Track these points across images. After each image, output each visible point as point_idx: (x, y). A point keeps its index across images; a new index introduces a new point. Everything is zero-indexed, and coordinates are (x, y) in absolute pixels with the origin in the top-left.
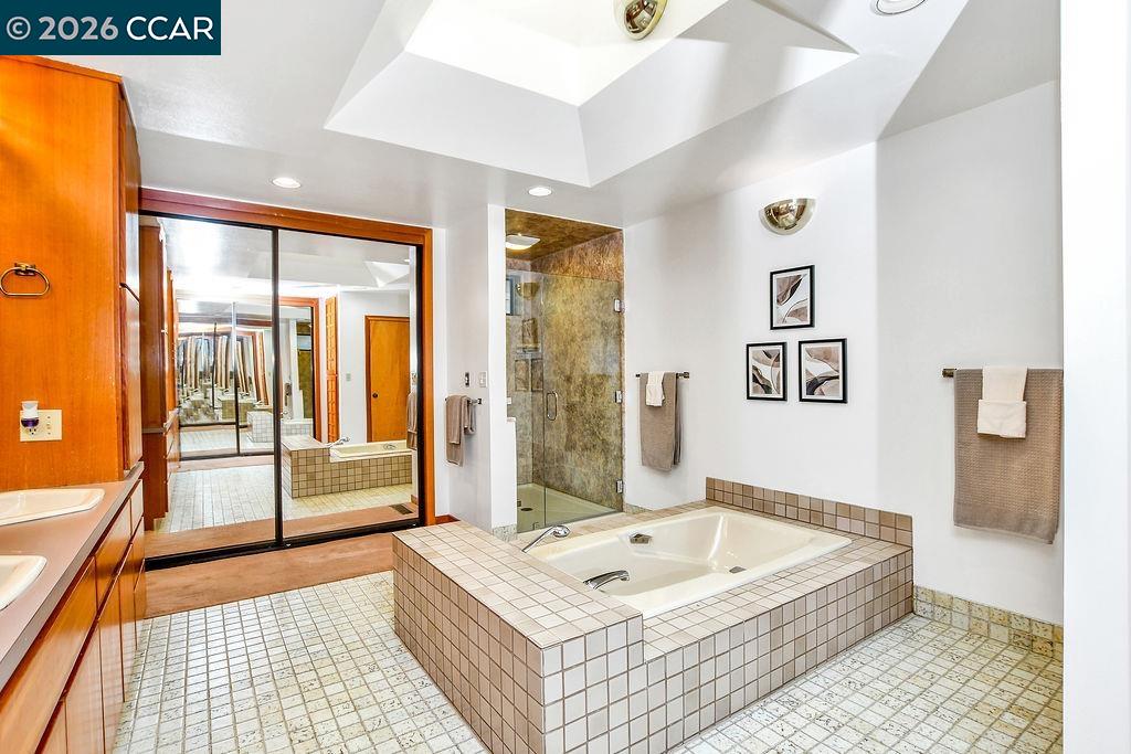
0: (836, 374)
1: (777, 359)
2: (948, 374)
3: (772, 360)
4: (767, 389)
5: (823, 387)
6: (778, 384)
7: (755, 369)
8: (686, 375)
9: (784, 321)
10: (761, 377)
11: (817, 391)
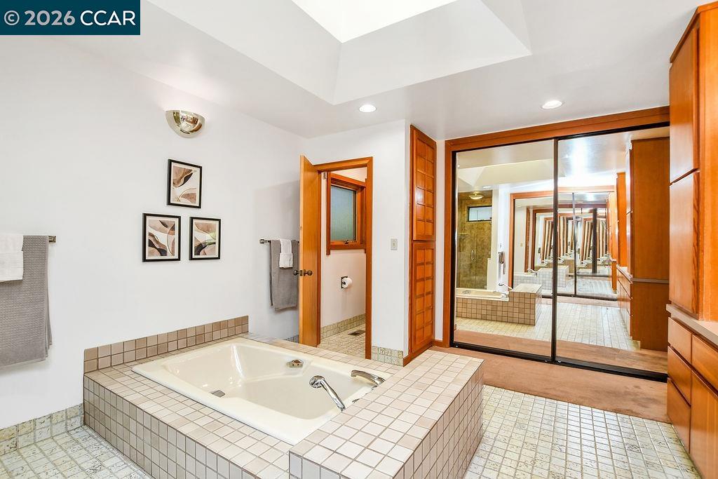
0: (213, 241)
1: (173, 228)
2: (263, 242)
3: (168, 229)
4: (162, 252)
5: (206, 249)
6: (173, 248)
7: (151, 235)
8: (53, 240)
9: (179, 200)
10: (158, 242)
11: (202, 252)
